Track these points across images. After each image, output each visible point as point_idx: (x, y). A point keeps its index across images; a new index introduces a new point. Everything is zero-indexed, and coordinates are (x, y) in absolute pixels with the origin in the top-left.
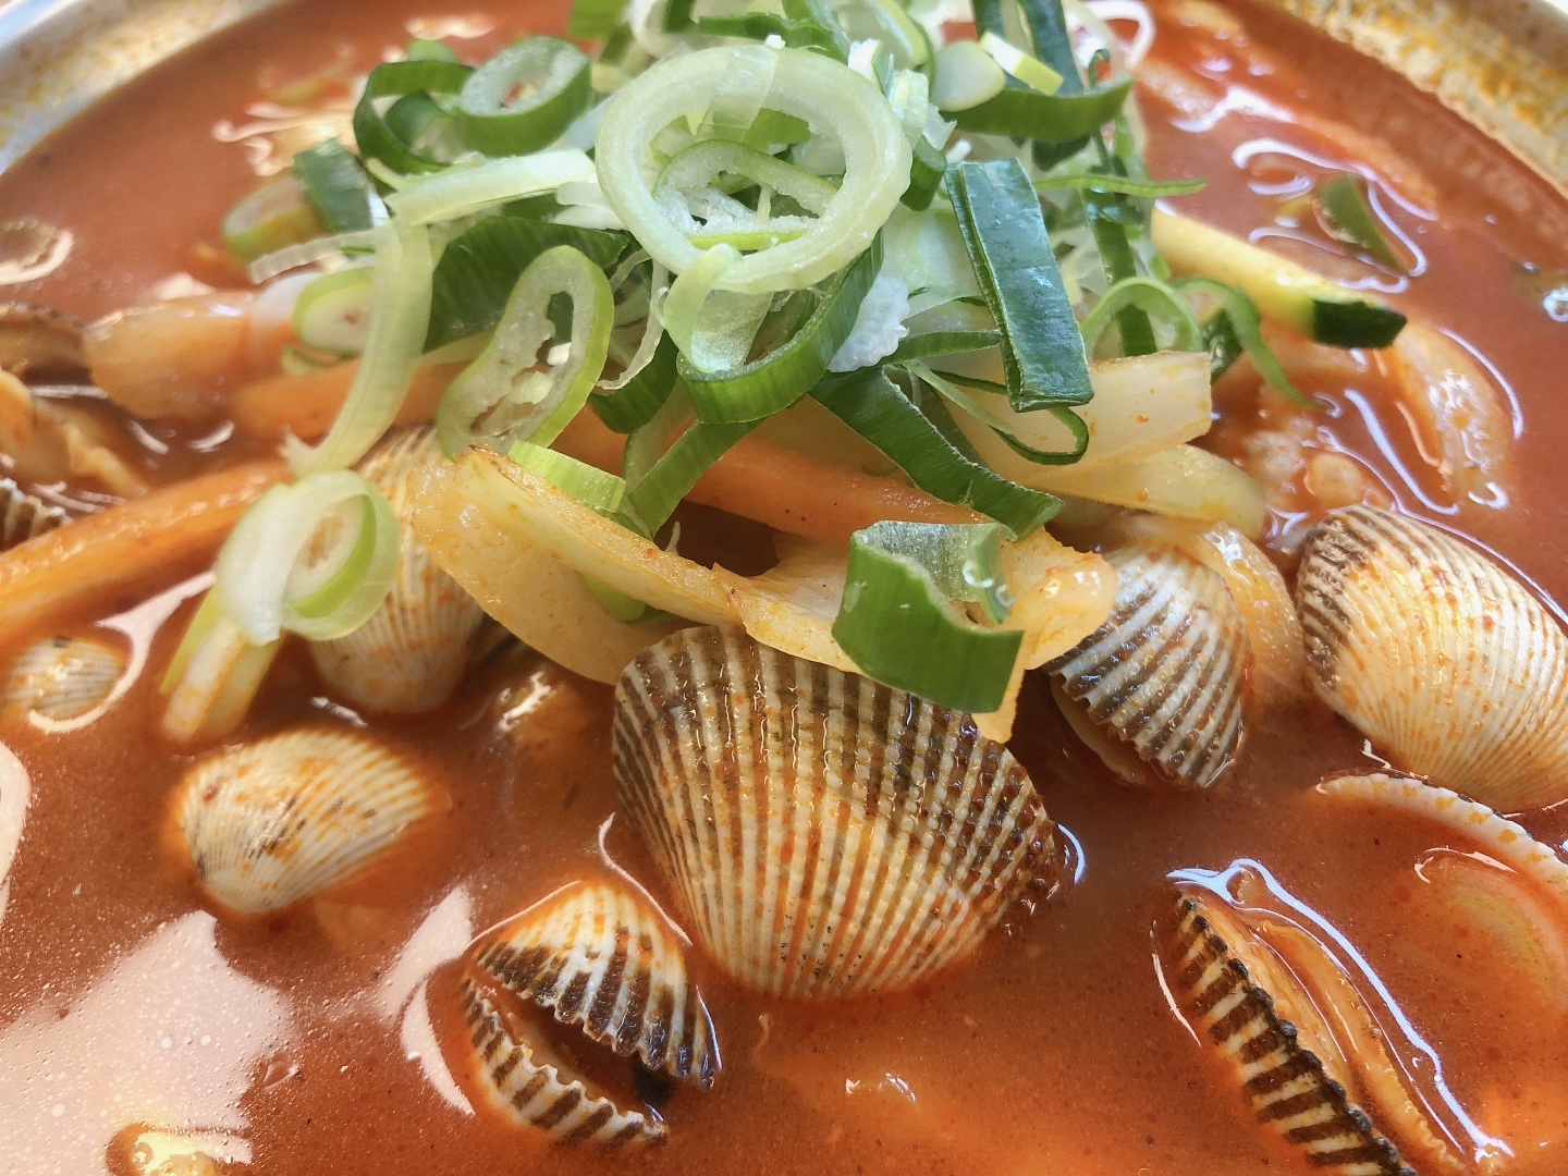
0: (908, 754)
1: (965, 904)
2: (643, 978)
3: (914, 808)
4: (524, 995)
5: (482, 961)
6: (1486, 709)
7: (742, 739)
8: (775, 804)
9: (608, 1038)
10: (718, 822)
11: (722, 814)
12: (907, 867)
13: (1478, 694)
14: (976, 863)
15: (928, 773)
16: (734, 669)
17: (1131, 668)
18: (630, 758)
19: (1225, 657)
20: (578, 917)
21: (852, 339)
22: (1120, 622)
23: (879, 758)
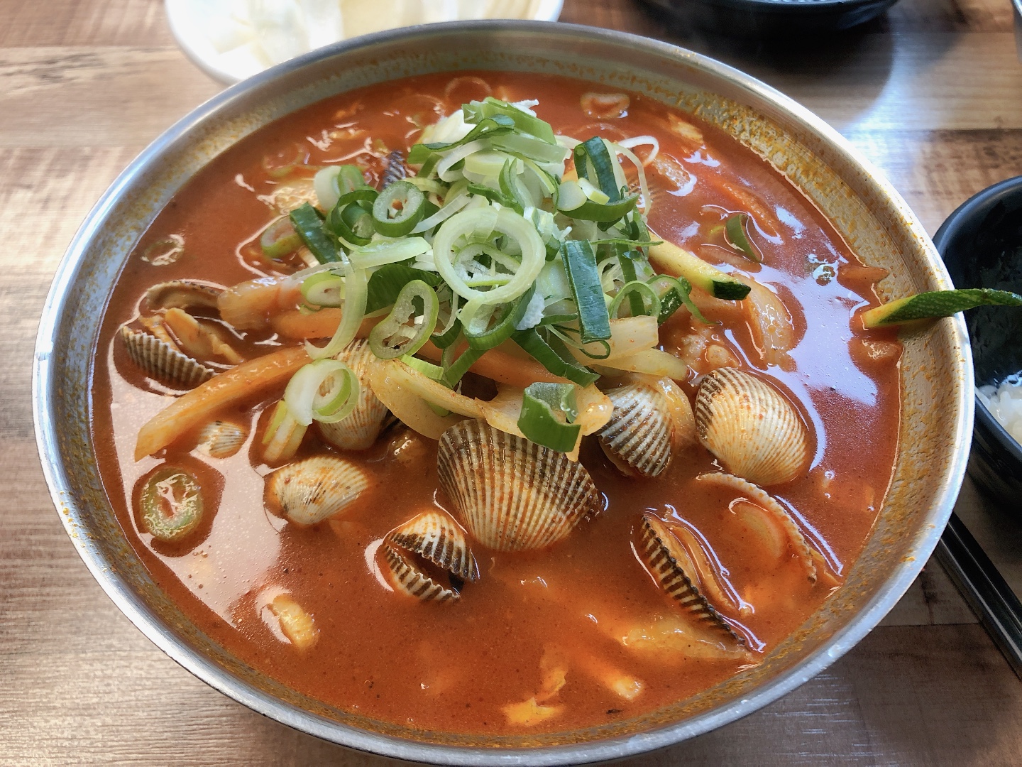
0: (544, 465)
1: (564, 518)
2: (451, 544)
3: (546, 484)
4: (410, 550)
5: (393, 540)
6: (757, 449)
7: (486, 460)
8: (498, 483)
9: (440, 563)
10: (477, 489)
11: (479, 487)
12: (543, 505)
13: (755, 443)
14: (568, 504)
15: (551, 472)
16: (482, 435)
17: (626, 434)
18: (444, 467)
19: (664, 428)
20: (427, 524)
21: (524, 318)
22: (624, 416)
23: (534, 467)
